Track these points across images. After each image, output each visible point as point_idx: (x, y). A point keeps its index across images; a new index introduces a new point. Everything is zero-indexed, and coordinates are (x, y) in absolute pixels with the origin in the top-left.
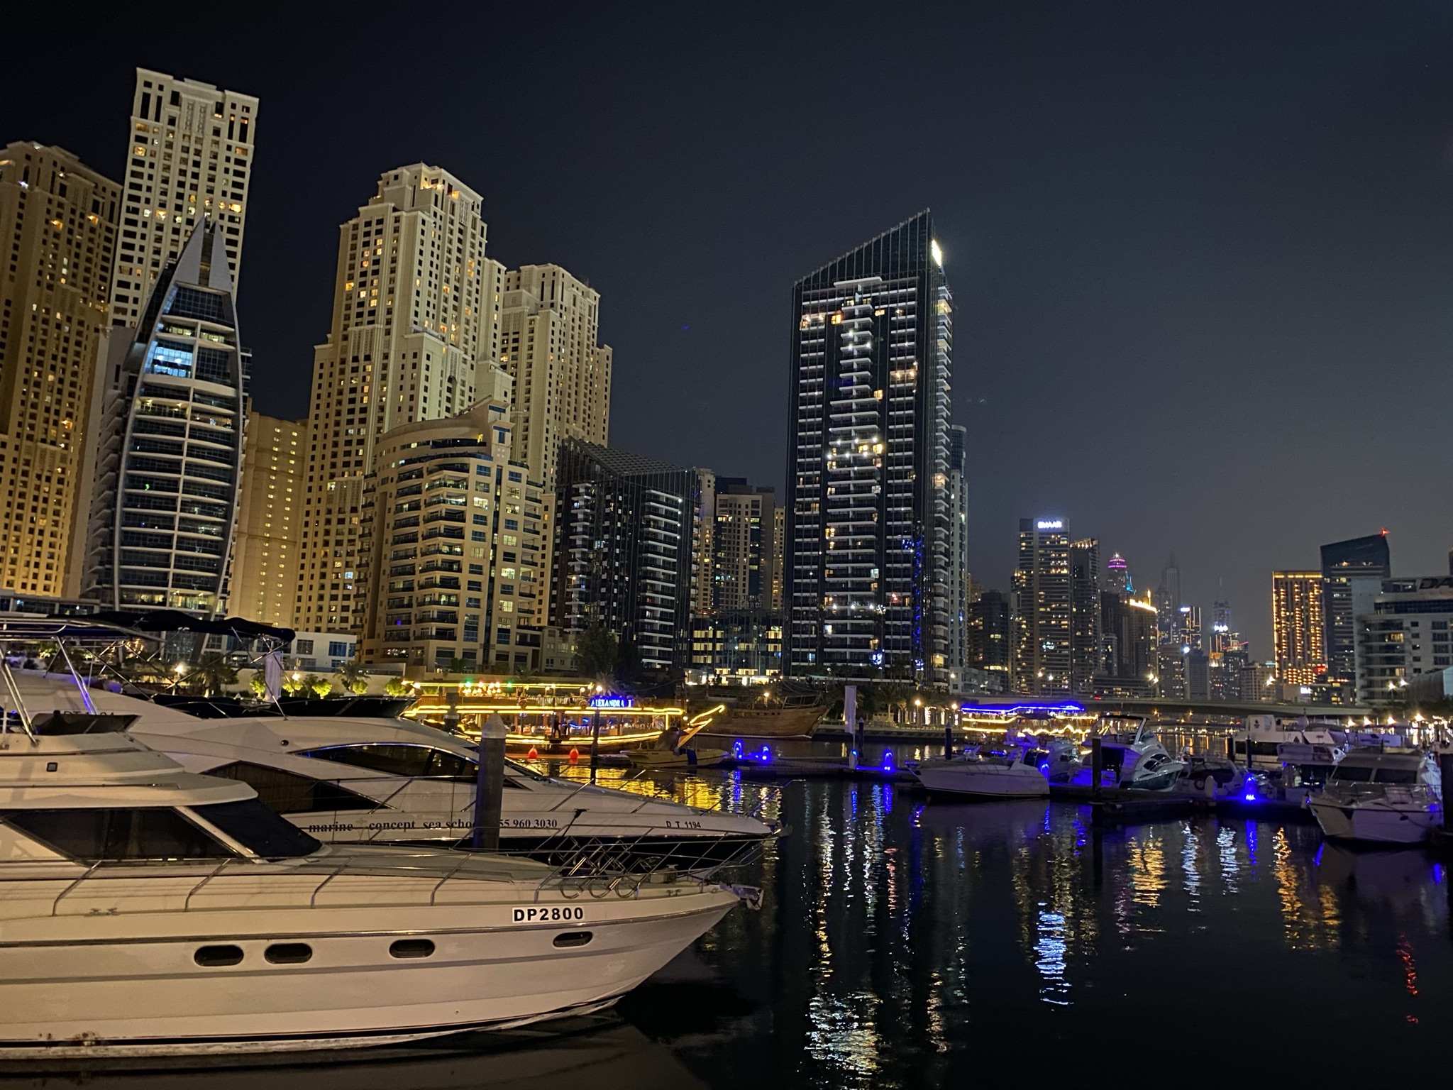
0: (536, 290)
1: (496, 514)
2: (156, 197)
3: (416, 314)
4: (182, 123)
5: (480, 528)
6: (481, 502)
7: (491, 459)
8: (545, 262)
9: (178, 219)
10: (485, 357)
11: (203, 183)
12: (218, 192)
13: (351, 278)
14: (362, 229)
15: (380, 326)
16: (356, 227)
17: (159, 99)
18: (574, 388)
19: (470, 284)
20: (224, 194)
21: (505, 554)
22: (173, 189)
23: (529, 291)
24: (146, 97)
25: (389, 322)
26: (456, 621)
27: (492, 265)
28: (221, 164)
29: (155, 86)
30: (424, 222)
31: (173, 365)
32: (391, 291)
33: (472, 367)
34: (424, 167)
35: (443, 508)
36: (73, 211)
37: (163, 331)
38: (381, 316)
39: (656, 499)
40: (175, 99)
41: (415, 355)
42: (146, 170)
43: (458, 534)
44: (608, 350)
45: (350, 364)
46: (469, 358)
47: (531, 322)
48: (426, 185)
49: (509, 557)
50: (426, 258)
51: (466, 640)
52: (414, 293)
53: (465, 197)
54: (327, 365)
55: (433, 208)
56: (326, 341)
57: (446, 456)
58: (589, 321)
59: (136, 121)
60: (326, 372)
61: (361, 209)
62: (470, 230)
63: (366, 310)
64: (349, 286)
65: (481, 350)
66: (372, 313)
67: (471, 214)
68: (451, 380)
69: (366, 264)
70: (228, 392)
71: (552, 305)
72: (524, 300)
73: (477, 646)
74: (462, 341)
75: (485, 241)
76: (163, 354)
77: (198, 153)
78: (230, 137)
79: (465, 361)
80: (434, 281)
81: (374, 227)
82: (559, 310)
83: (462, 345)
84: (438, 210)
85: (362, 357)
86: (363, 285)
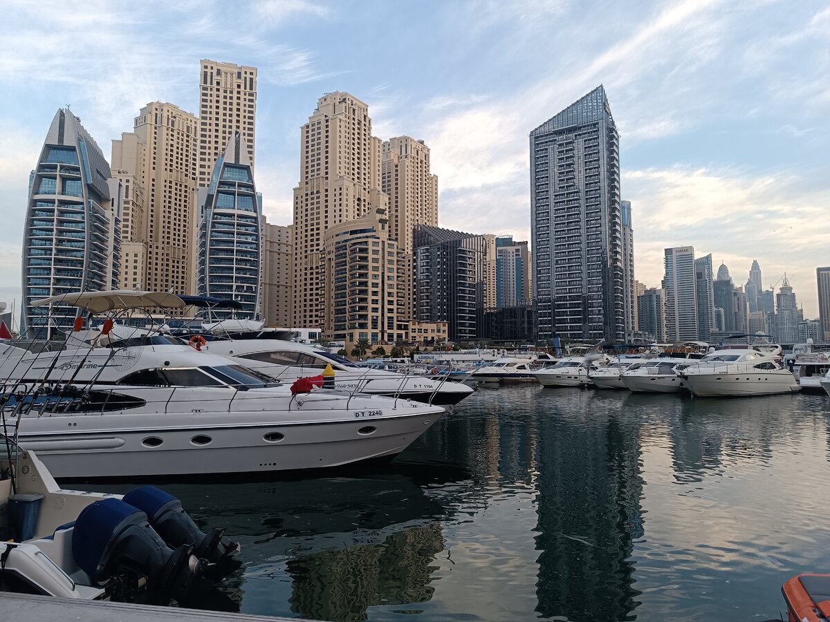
0: (398, 150)
3: (340, 168)
4: (222, 84)
7: (379, 238)
10: (375, 187)
11: (234, 113)
12: (242, 117)
15: (323, 176)
16: (308, 127)
17: (212, 73)
20: (245, 117)
22: (221, 117)
24: (206, 73)
25: (327, 173)
26: (367, 319)
28: (242, 102)
29: (209, 67)
30: (340, 121)
32: (327, 158)
33: (369, 192)
36: (178, 133)
38: (323, 171)
39: (463, 252)
40: (219, 73)
41: (340, 189)
45: (310, 196)
47: (396, 167)
48: (339, 102)
50: (343, 139)
51: (373, 328)
52: (338, 157)
53: (360, 105)
54: (299, 198)
57: (357, 238)
58: (426, 163)
60: (299, 201)
62: (363, 122)
63: (316, 168)
65: (373, 183)
66: (318, 170)
67: (363, 114)
68: (359, 199)
70: (253, 214)
73: (378, 331)
77: (231, 98)
78: (245, 88)
79: (365, 189)
81: (317, 126)
82: (410, 159)
83: (363, 181)
85: (315, 192)
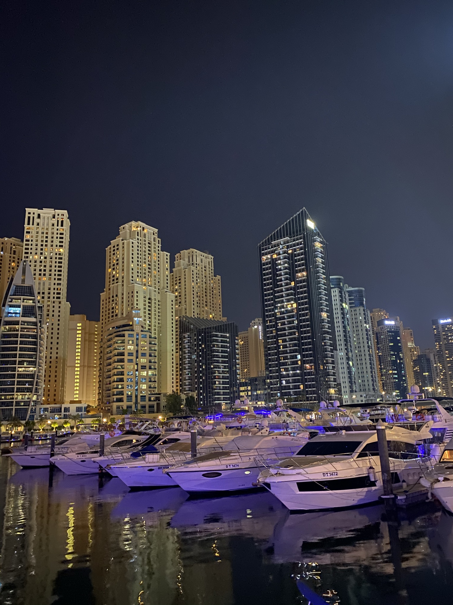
0: (187, 260)
1: (137, 351)
2: (34, 251)
3: (132, 277)
4: (41, 224)
5: (130, 358)
6: (131, 348)
7: (133, 331)
8: (189, 249)
9: (42, 258)
10: (164, 288)
11: (49, 243)
12: (54, 246)
13: (110, 267)
14: (112, 249)
15: (120, 283)
16: (110, 248)
17: (33, 217)
18: (205, 294)
19: (155, 262)
20: (57, 246)
21: (142, 366)
22: (39, 247)
23: (184, 260)
24: (29, 218)
25: (123, 282)
26: (123, 395)
27: (164, 254)
28: (55, 236)
29: (32, 213)
30: (133, 243)
31: (16, 313)
32: (123, 270)
33: (159, 293)
34: (133, 223)
35: (116, 352)
36: (18, 259)
37: (11, 302)
38: (120, 280)
39: (216, 336)
40: (39, 217)
41: (132, 292)
42: (30, 243)
43: (122, 361)
44: (219, 277)
45: (111, 299)
46: (157, 290)
47: (185, 272)
48: (134, 229)
49: (144, 367)
50: (135, 256)
51: (127, 401)
52: (131, 269)
53: (150, 231)
54: (105, 301)
55: (137, 237)
56: (104, 291)
57: (120, 331)
58: (209, 268)
59: (26, 226)
60: (104, 303)
61: (111, 242)
62: (153, 242)
63: (115, 278)
64: (110, 270)
65: (162, 285)
66: (117, 279)
67: (153, 236)
68: (149, 299)
69: (114, 261)
70: (33, 319)
71: (193, 264)
72: (182, 264)
73: (132, 403)
74: (153, 284)
75: (160, 245)
76: (12, 310)
77: (47, 233)
78: (58, 226)
79: (155, 291)
80: (139, 263)
81: (116, 247)
82: (195, 266)
83: (153, 285)
84: (139, 237)
85: (115, 296)
86: (114, 269)
